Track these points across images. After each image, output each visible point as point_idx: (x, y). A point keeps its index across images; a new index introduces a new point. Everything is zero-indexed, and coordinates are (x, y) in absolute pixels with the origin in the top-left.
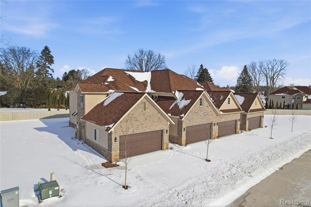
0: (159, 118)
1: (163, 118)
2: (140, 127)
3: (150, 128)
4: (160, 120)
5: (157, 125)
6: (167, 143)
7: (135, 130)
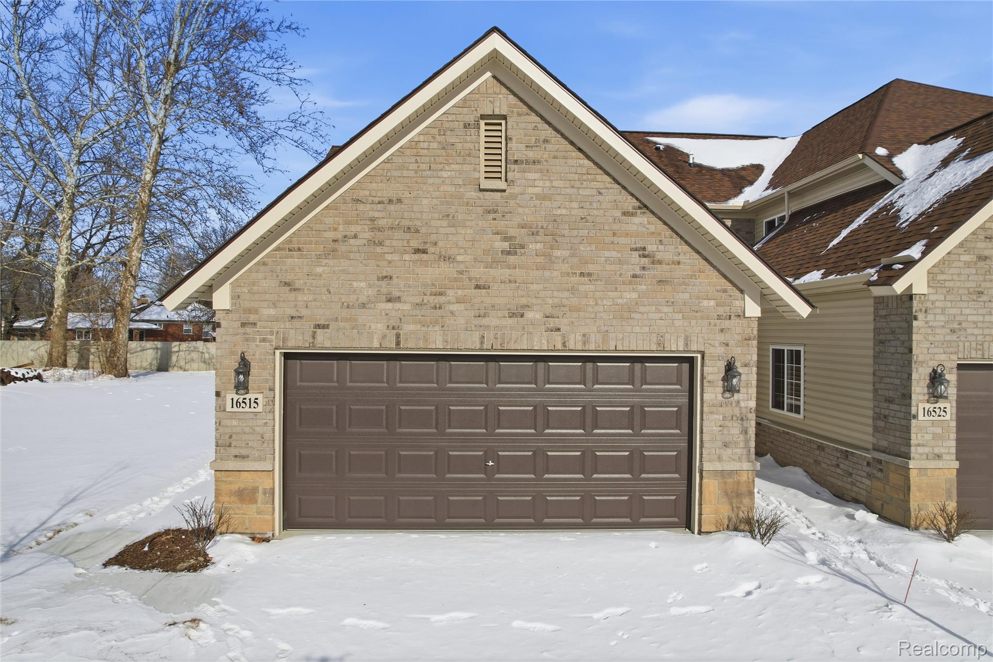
0: (642, 251)
1: (689, 258)
2: (454, 307)
3: (552, 322)
4: (660, 271)
5: (626, 313)
6: (732, 473)
7: (412, 327)
